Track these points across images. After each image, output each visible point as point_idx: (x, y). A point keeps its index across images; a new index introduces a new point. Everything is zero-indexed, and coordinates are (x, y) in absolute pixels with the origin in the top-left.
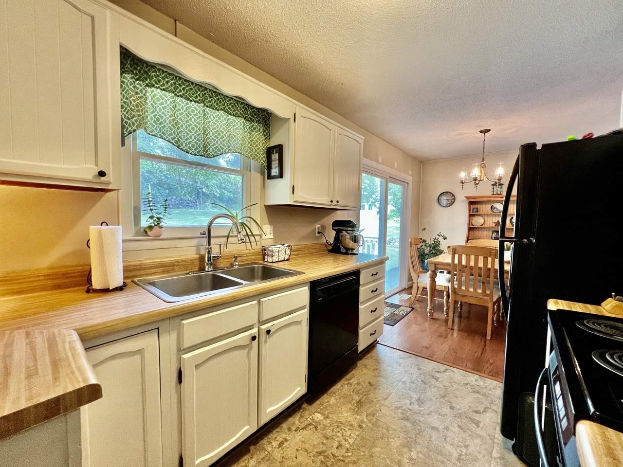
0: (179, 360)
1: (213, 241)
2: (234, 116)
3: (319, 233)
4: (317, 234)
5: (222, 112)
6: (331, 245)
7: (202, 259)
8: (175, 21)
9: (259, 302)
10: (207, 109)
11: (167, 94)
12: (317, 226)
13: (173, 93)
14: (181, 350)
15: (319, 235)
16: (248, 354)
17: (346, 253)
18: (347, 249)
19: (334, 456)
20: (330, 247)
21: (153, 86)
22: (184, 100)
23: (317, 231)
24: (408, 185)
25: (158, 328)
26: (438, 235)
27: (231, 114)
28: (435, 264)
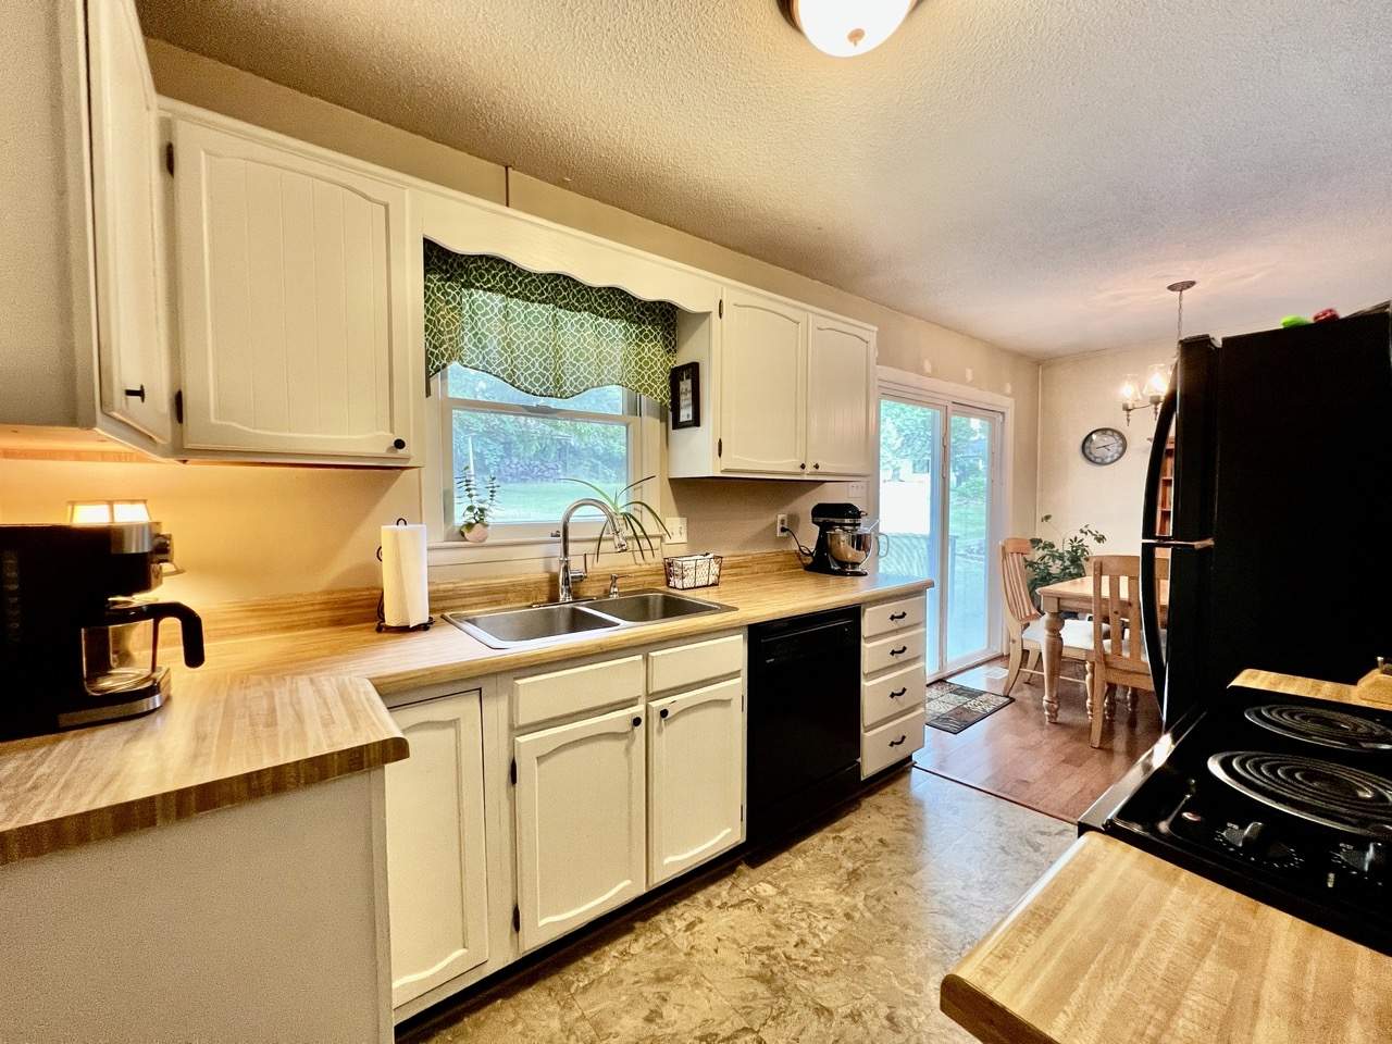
0: (512, 745)
1: (571, 547)
2: (607, 317)
3: (783, 530)
4: (779, 534)
5: (586, 314)
6: (811, 554)
7: (553, 580)
8: (506, 168)
9: (646, 659)
10: (561, 312)
11: (494, 296)
12: (780, 517)
13: (504, 292)
14: (516, 730)
15: (785, 534)
16: (628, 750)
17: (842, 573)
18: (843, 564)
19: (788, 958)
20: (809, 560)
21: (473, 286)
22: (520, 302)
23: (779, 526)
24: (1004, 417)
25: (480, 689)
26: (1082, 531)
27: (601, 316)
28: (1059, 599)
